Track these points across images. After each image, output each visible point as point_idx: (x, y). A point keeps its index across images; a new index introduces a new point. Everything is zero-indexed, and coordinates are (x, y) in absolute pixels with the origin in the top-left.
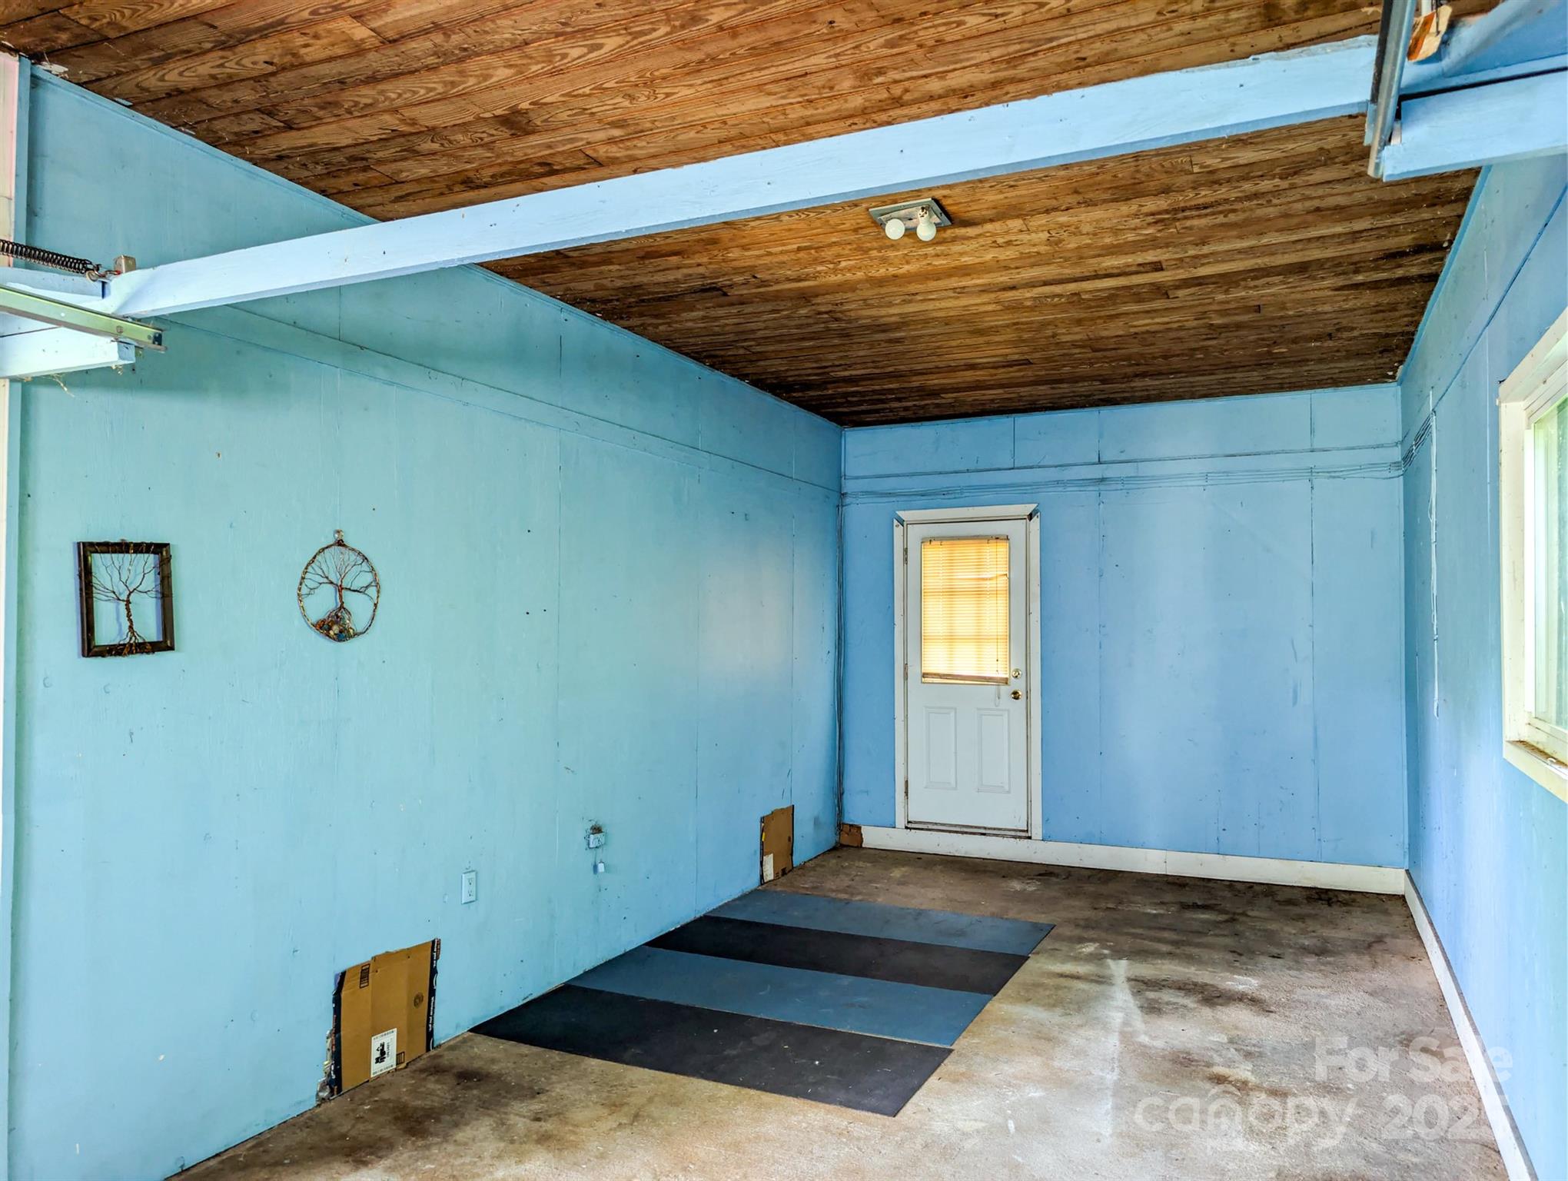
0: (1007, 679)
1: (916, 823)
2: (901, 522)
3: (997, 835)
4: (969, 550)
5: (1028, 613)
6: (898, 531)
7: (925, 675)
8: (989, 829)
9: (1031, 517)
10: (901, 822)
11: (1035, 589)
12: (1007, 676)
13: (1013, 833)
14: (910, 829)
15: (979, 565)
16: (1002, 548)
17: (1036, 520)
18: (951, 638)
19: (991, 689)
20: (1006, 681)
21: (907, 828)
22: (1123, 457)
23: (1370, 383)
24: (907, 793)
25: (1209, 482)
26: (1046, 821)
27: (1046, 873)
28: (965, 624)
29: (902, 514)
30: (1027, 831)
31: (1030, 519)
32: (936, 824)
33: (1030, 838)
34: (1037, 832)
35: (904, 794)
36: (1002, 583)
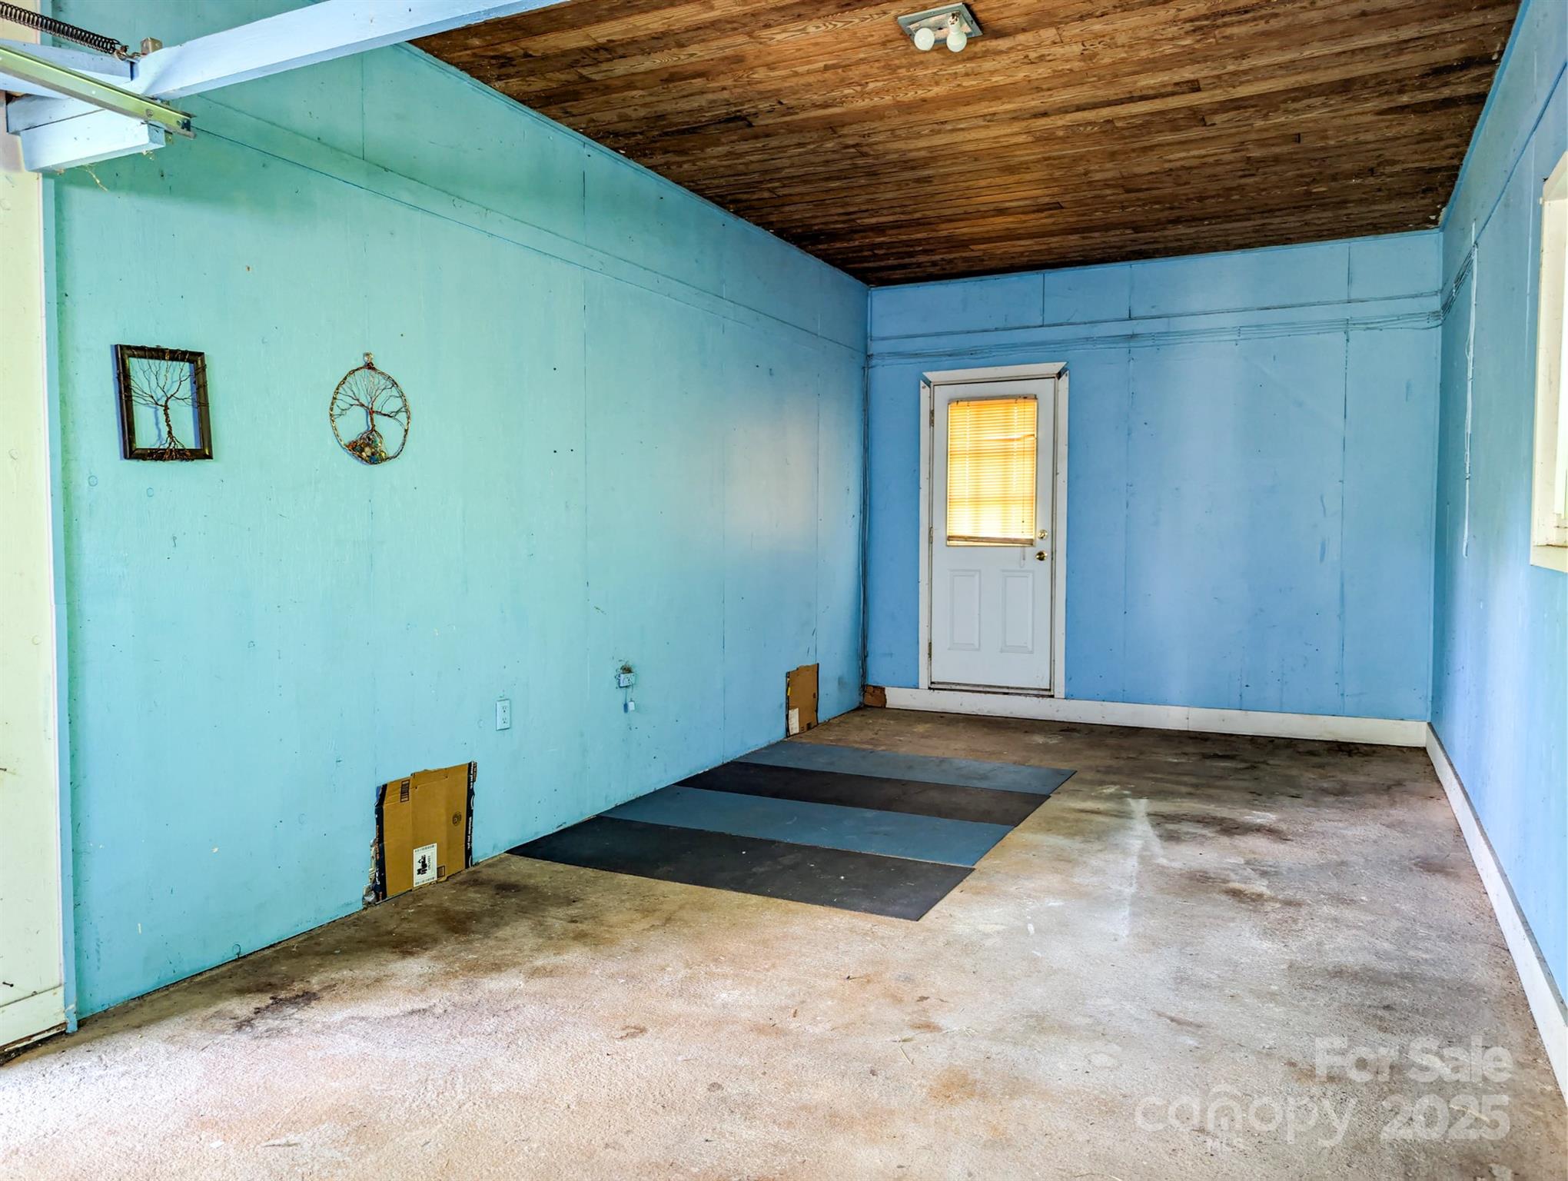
0: (1032, 540)
1: (939, 683)
2: (928, 383)
3: (1020, 694)
4: (996, 410)
5: (1055, 473)
6: (925, 393)
7: (950, 538)
8: (1012, 688)
9: (1059, 375)
10: (924, 682)
11: (1063, 449)
12: (1032, 537)
13: (1035, 692)
14: (934, 689)
15: (1007, 425)
16: (1030, 407)
17: (1065, 379)
18: (977, 500)
19: (1017, 551)
20: (1031, 542)
21: (930, 688)
22: (1154, 312)
23: (1411, 229)
24: (930, 655)
25: (1242, 337)
26: (1068, 679)
27: (1068, 729)
28: (991, 486)
29: (930, 375)
30: (1050, 690)
31: (1059, 378)
32: (959, 684)
33: (1052, 696)
34: (1060, 690)
35: (927, 656)
36: (1030, 442)
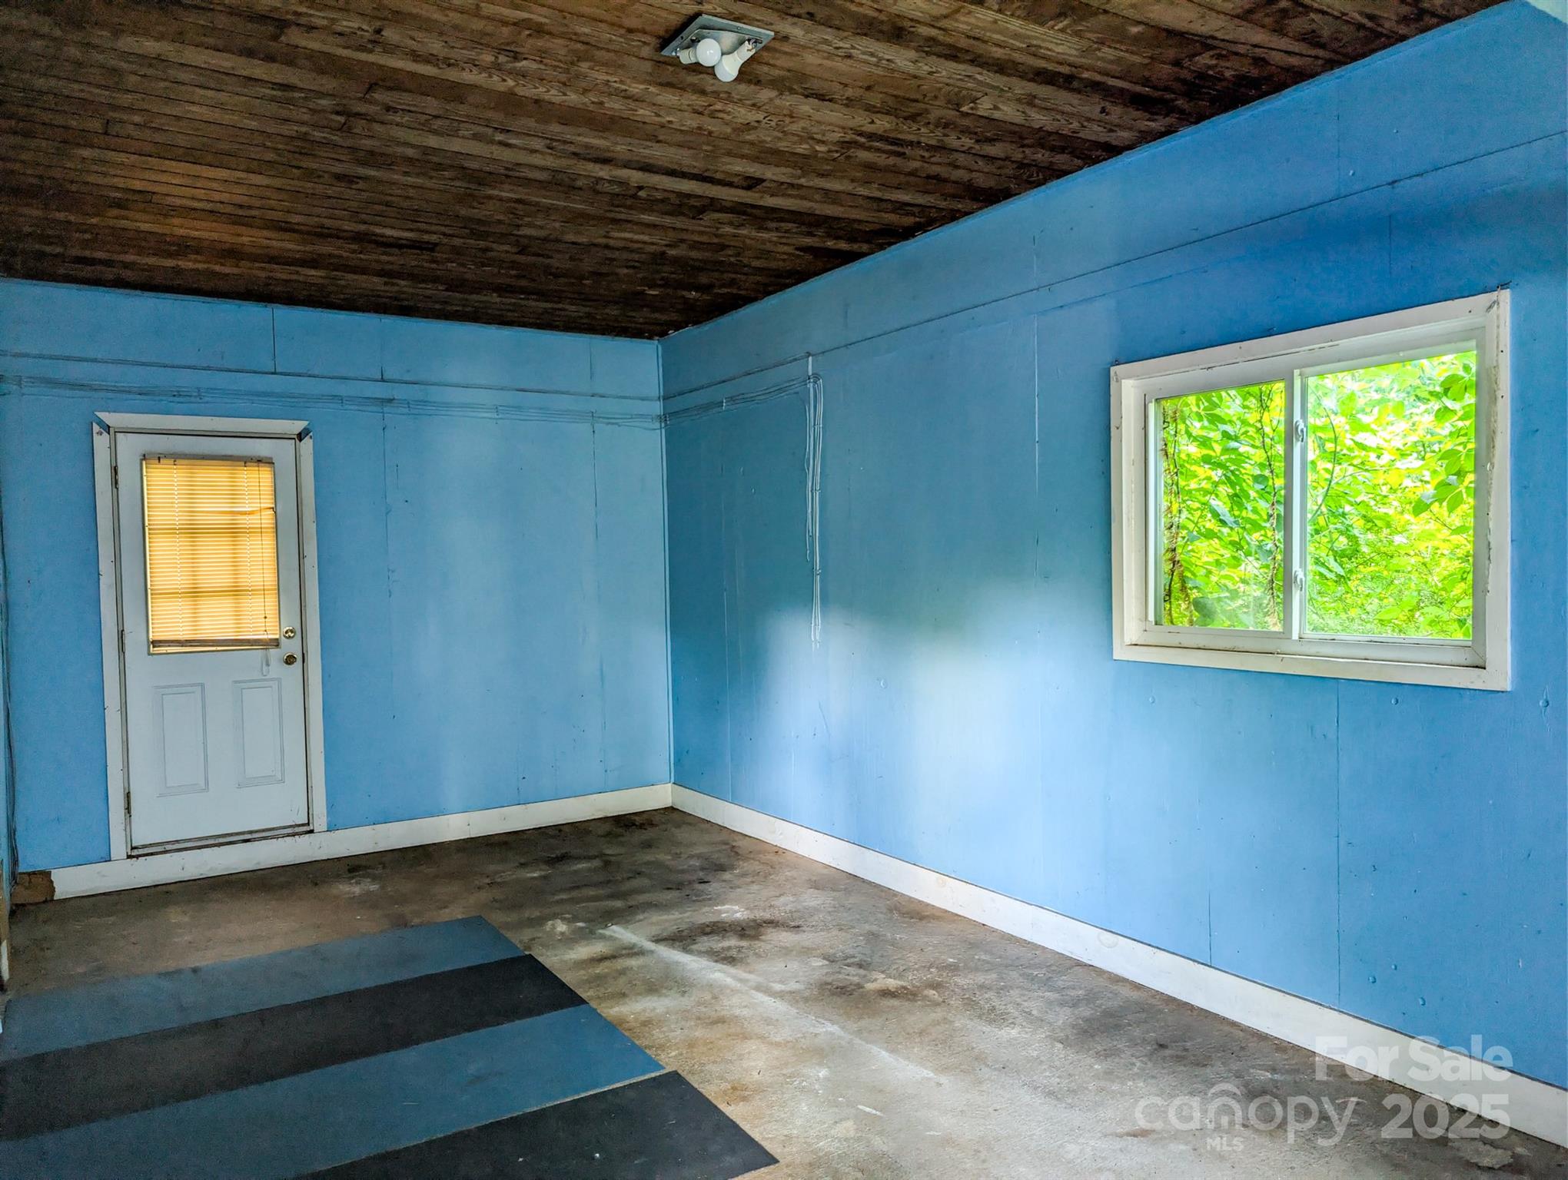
1: (144, 847)
2: (107, 428)
3: (272, 837)
4: (216, 476)
6: (101, 442)
7: (156, 643)
8: (256, 832)
9: (300, 437)
10: (119, 849)
11: (310, 527)
12: (277, 637)
13: (289, 831)
14: (137, 857)
15: (234, 495)
16: (265, 475)
17: (307, 444)
18: (195, 593)
19: (258, 654)
20: (276, 643)
21: (129, 857)
22: (407, 378)
24: (128, 809)
25: (500, 416)
26: (331, 806)
28: (215, 572)
30: (308, 824)
31: (300, 440)
32: (177, 841)
33: (312, 832)
34: (320, 822)
35: (123, 811)
36: (267, 519)
